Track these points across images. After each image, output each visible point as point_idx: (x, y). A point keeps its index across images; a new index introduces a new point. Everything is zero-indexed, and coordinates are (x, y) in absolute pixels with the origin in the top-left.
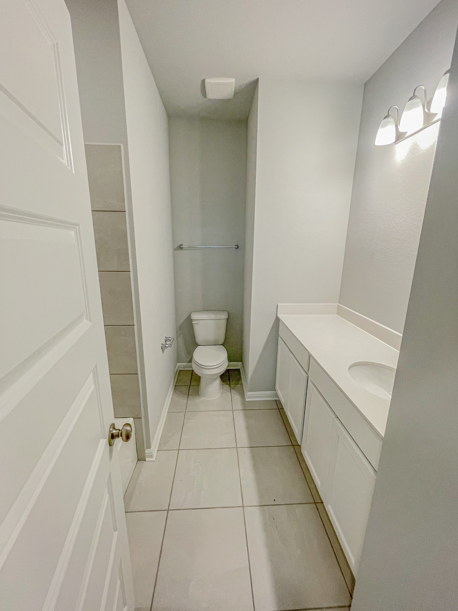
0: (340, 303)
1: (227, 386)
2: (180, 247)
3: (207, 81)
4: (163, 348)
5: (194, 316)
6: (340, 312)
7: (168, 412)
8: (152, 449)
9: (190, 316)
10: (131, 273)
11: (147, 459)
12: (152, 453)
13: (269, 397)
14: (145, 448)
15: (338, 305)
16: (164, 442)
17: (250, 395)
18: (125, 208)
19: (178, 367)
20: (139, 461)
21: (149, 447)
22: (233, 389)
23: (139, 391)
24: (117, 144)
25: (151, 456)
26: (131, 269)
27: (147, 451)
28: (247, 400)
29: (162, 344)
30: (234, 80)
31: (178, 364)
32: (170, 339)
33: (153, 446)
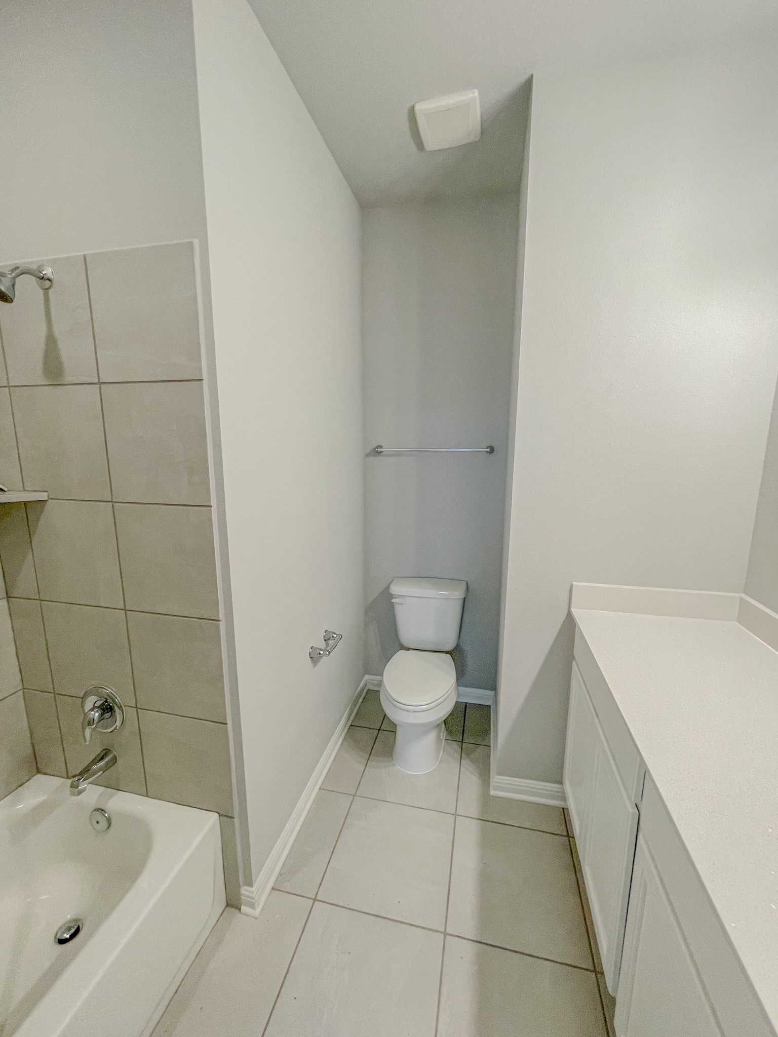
0: (746, 594)
1: (455, 745)
2: (377, 452)
3: (418, 108)
4: (315, 657)
5: (395, 589)
6: (746, 617)
7: (320, 789)
8: (253, 889)
9: (388, 587)
10: (214, 510)
11: (244, 908)
12: (252, 898)
13: (547, 797)
14: (241, 884)
15: (741, 599)
16: (290, 869)
17: (499, 783)
18: (201, 374)
19: (366, 685)
20: (228, 908)
21: (250, 884)
22: (468, 755)
23: (229, 761)
24: (187, 240)
25: (252, 906)
26: (213, 502)
27: (245, 890)
28: (493, 792)
29: (311, 648)
30: (476, 93)
31: (367, 677)
32: (335, 636)
33: (258, 882)
